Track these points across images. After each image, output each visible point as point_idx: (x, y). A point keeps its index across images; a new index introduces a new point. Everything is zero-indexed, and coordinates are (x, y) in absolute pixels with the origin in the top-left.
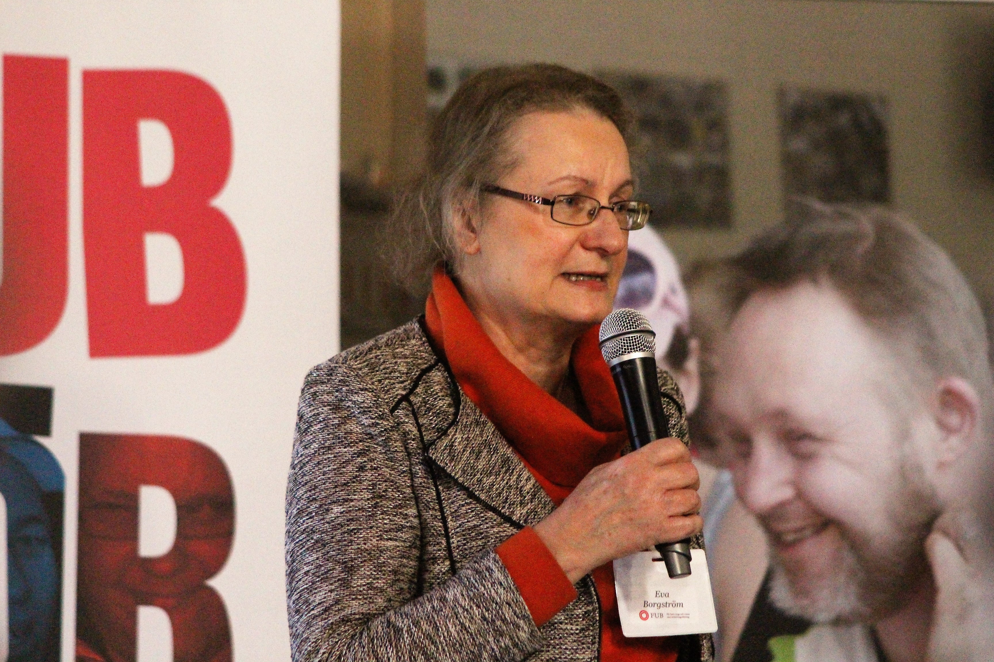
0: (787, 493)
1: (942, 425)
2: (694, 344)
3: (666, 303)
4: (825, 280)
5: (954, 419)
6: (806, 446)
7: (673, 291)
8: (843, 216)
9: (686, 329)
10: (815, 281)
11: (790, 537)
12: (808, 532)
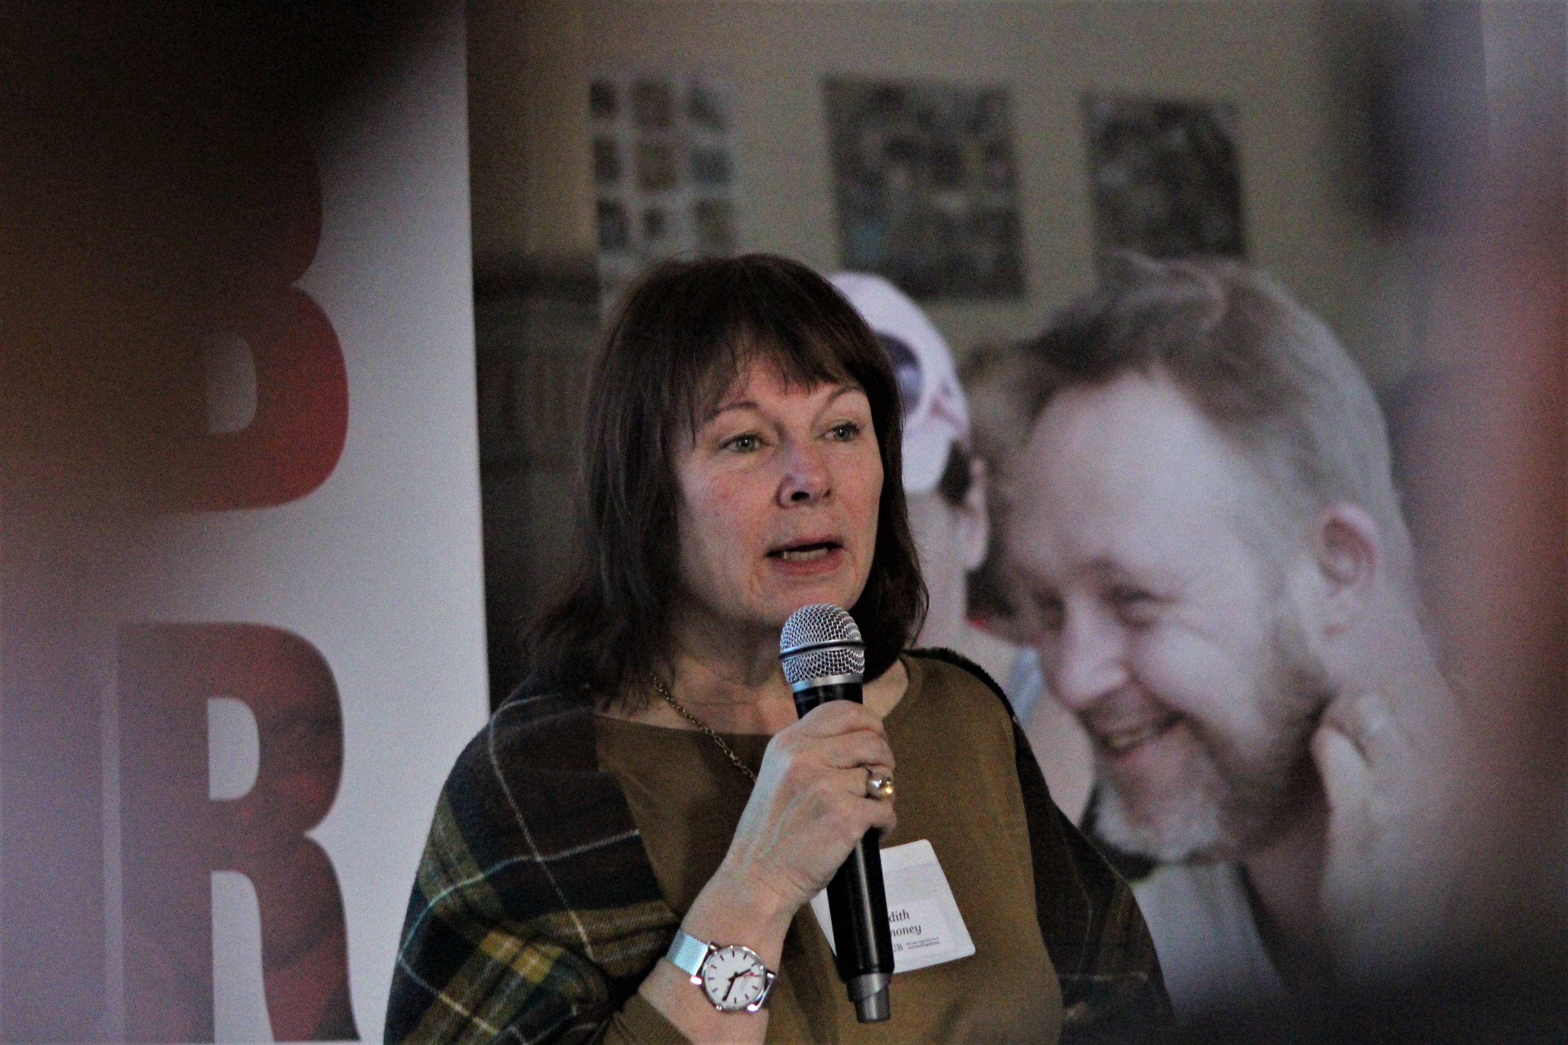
0: (1115, 678)
1: (1329, 573)
2: (977, 467)
3: (937, 410)
4: (1159, 372)
5: (1344, 565)
6: (1141, 610)
7: (946, 391)
8: (1180, 276)
9: (967, 446)
10: (1144, 372)
11: (1122, 742)
12: (1147, 733)
